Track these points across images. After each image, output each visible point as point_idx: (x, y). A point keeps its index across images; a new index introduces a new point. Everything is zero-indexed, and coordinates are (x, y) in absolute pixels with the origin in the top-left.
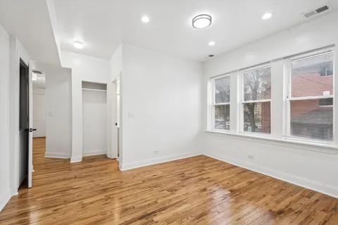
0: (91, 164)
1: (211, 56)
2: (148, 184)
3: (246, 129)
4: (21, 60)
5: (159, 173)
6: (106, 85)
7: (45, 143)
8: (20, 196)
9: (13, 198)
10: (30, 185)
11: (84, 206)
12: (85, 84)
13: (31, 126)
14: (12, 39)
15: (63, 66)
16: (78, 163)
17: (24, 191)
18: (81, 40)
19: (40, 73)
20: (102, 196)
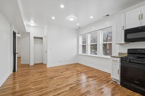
0: (37, 66)
1: (80, 28)
2: (55, 71)
3: (91, 53)
4: (13, 31)
5: (60, 68)
6: (42, 38)
7: (21, 59)
8: (13, 74)
9: (11, 74)
10: (16, 71)
11: (33, 76)
12: (35, 38)
13: (17, 52)
14: (11, 25)
15: (27, 31)
16: (32, 65)
17: (14, 73)
18: (33, 23)
19: (19, 33)
20: (39, 74)
